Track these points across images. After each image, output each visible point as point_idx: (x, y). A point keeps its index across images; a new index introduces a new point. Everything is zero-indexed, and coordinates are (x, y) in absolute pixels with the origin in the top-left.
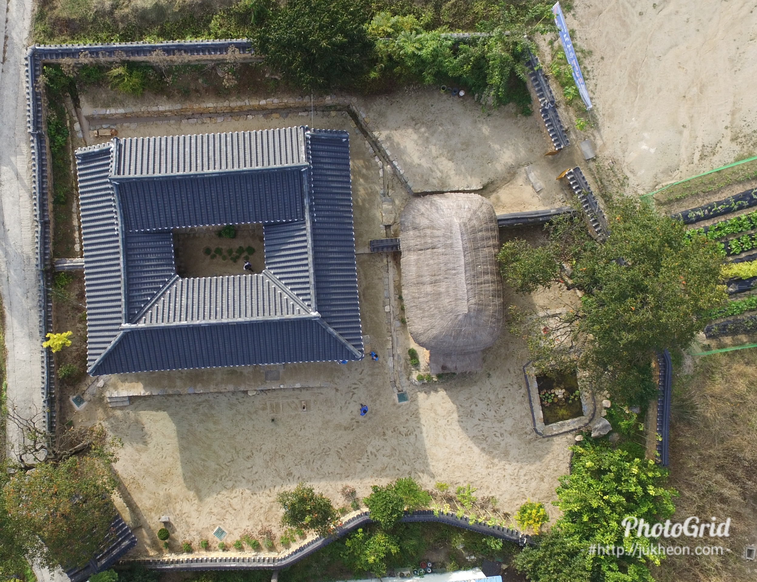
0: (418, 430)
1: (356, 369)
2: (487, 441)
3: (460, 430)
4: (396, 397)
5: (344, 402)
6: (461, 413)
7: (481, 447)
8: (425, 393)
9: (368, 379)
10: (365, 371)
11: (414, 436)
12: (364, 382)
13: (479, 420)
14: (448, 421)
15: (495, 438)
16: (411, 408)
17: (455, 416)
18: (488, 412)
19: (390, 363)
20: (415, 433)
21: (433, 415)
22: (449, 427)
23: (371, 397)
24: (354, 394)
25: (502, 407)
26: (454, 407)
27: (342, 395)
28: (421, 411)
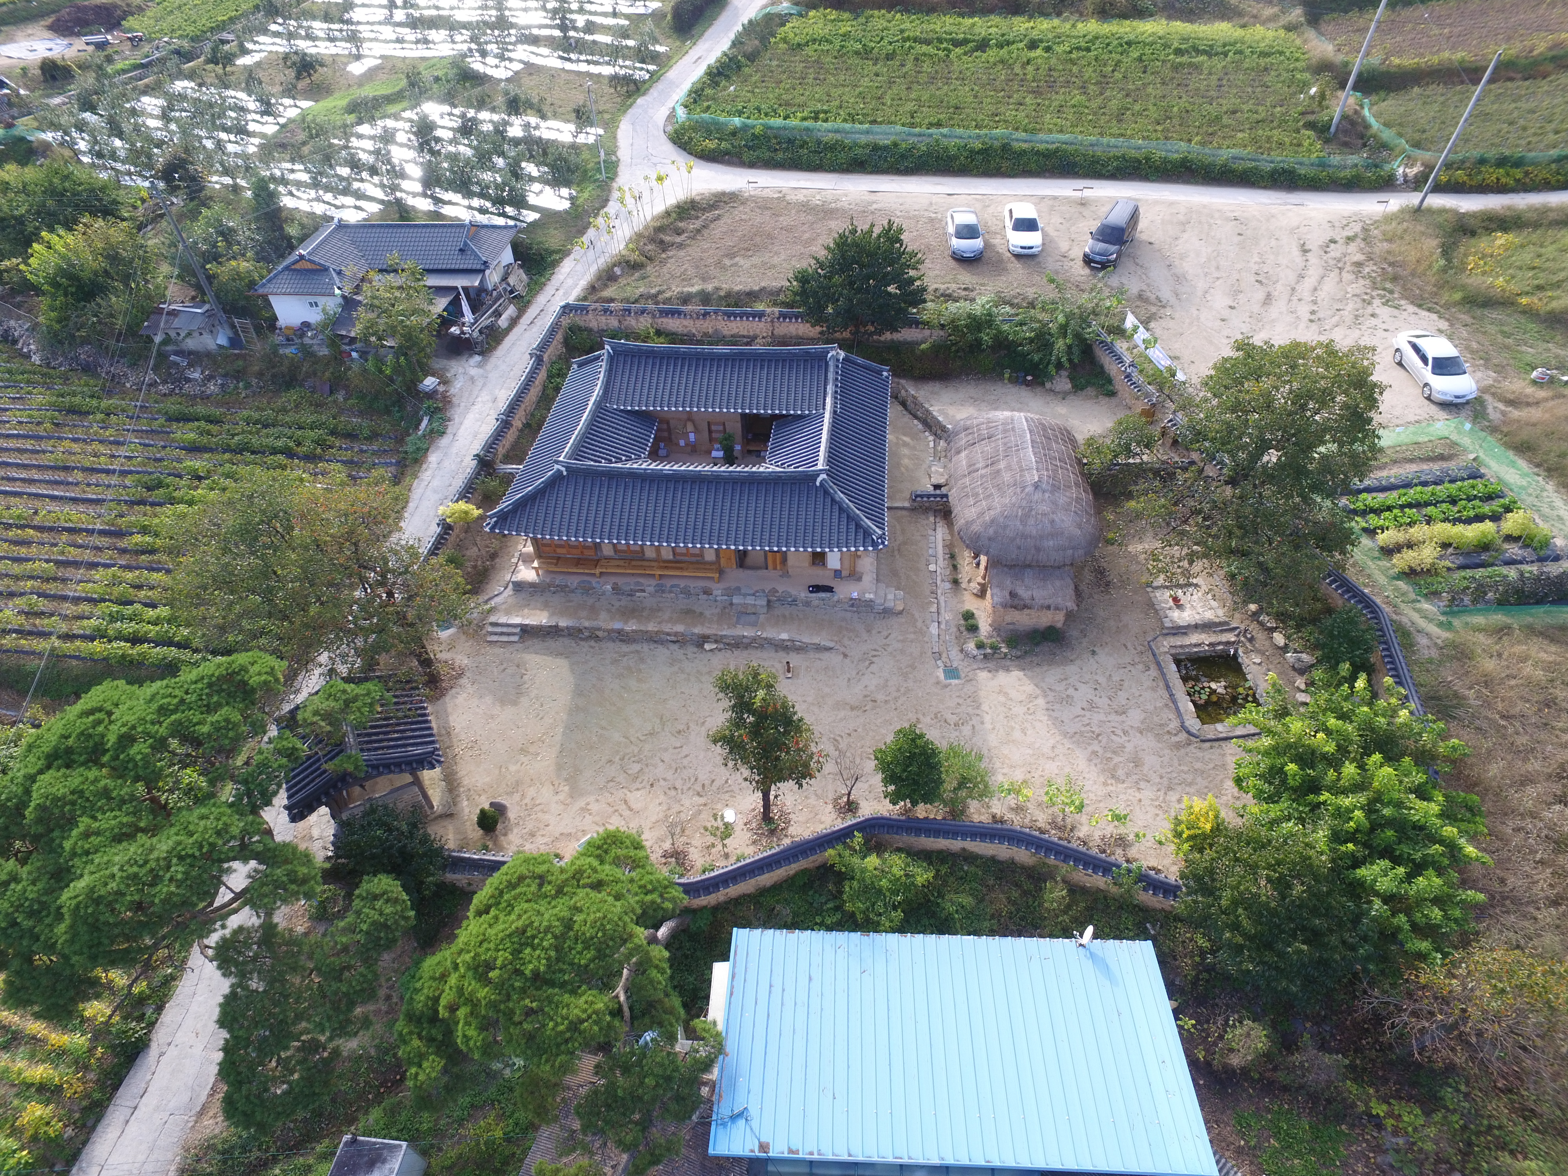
0: (976, 719)
1: (880, 632)
3: (1050, 723)
4: (940, 674)
5: (854, 673)
6: (1050, 698)
7: (1088, 751)
8: (989, 670)
9: (897, 645)
10: (893, 636)
11: (969, 728)
12: (890, 649)
13: (1083, 709)
14: (1028, 708)
15: (1114, 738)
16: (966, 689)
17: (1041, 701)
18: (1096, 700)
19: (934, 629)
20: (970, 723)
21: (1002, 699)
22: (1030, 717)
24: (872, 663)
25: (1120, 693)
26: (1038, 691)
27: (853, 662)
28: (982, 693)
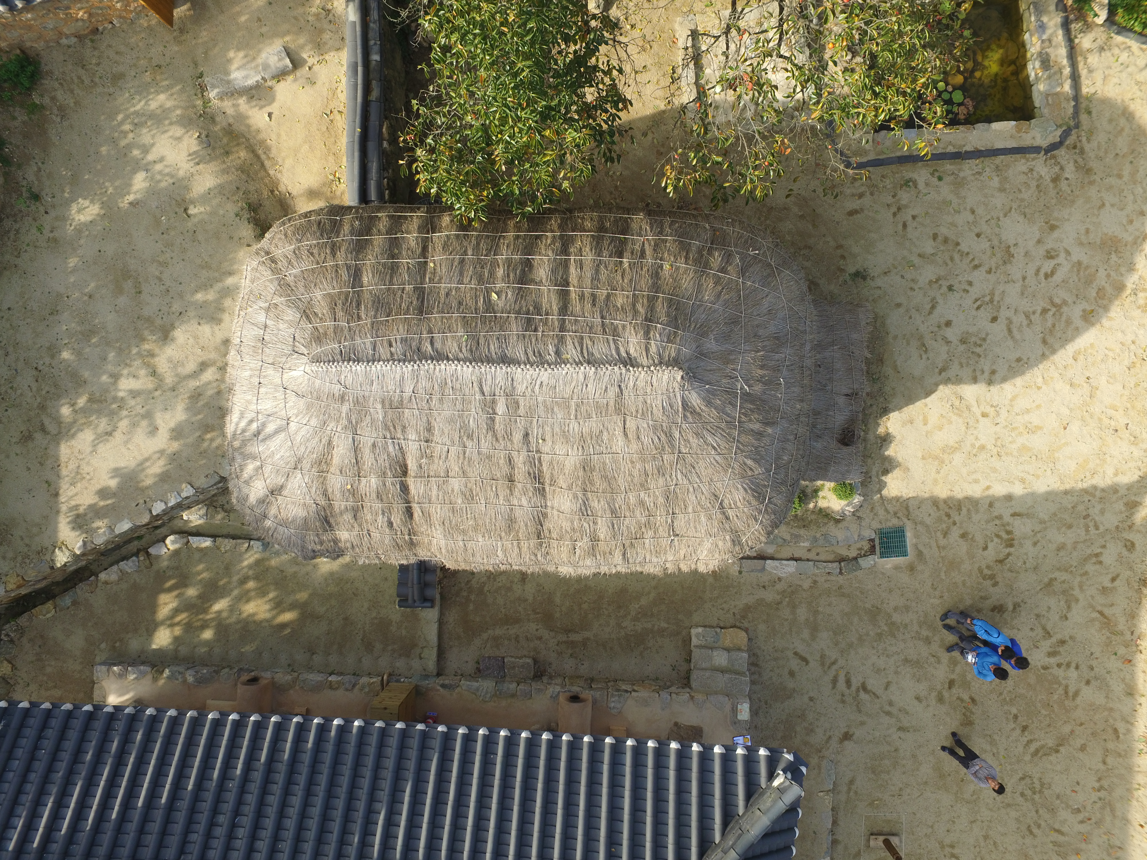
0: (999, 509)
1: (792, 674)
2: (1065, 302)
3: (1019, 381)
4: (890, 563)
5: (886, 720)
7: (1078, 322)
8: (886, 472)
9: (824, 639)
11: (1017, 522)
12: (832, 654)
13: (994, 319)
14: (984, 415)
15: (1058, 277)
16: (928, 521)
18: (975, 292)
19: (783, 568)
20: (1007, 518)
21: (958, 458)
22: (1003, 413)
23: (880, 635)
24: (864, 688)
25: (964, 247)
26: (944, 391)
28: (942, 492)
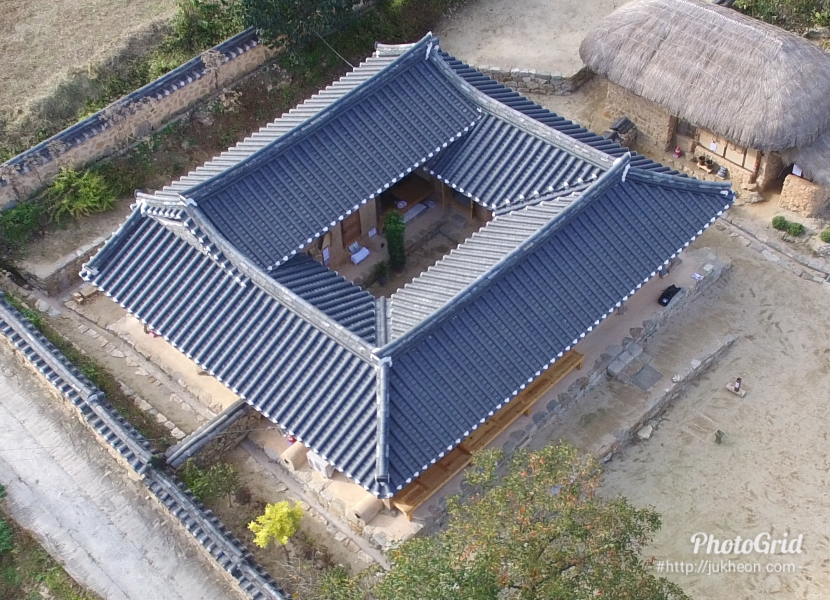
1: (742, 296)
5: (779, 344)
9: (770, 294)
10: (755, 289)
12: (771, 302)
24: (777, 324)
27: (764, 337)
